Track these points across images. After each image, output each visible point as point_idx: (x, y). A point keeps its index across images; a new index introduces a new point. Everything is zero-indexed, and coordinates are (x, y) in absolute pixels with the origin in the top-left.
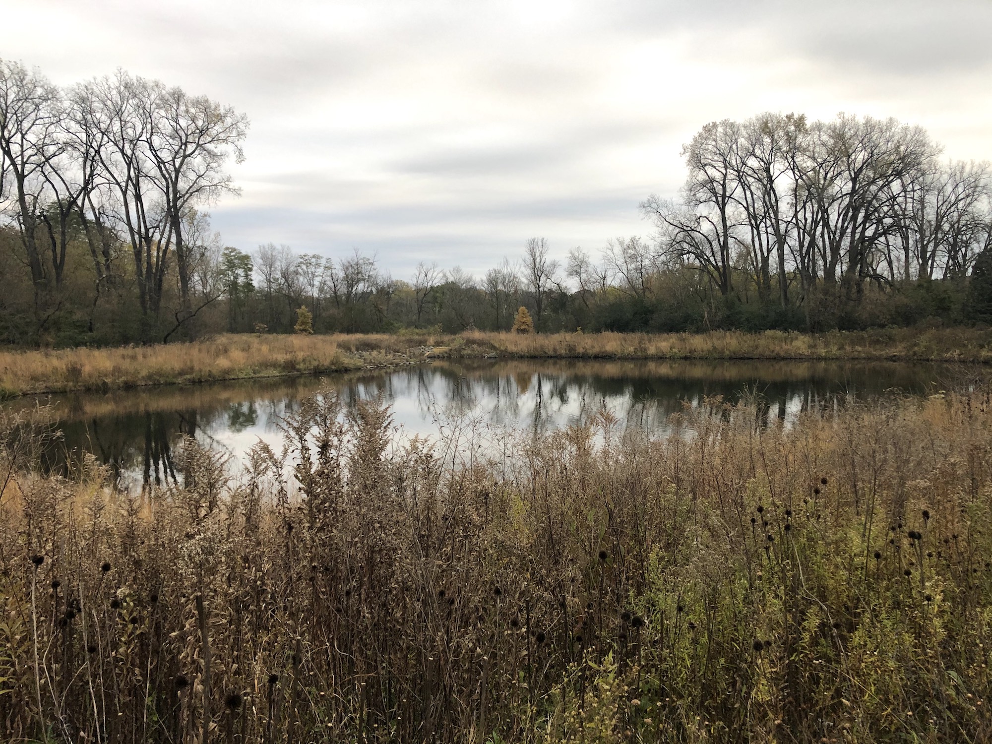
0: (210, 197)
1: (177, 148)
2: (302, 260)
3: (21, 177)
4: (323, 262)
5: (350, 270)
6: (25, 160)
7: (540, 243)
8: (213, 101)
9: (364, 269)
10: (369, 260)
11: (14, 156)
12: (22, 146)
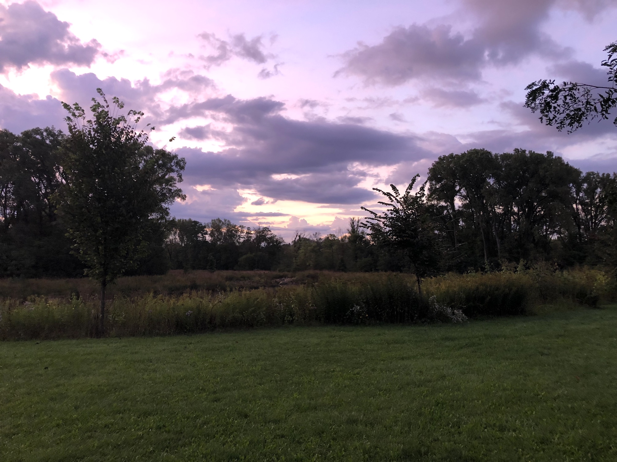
2: (233, 228)
4: (245, 230)
5: (259, 234)
7: (357, 220)
9: (266, 233)
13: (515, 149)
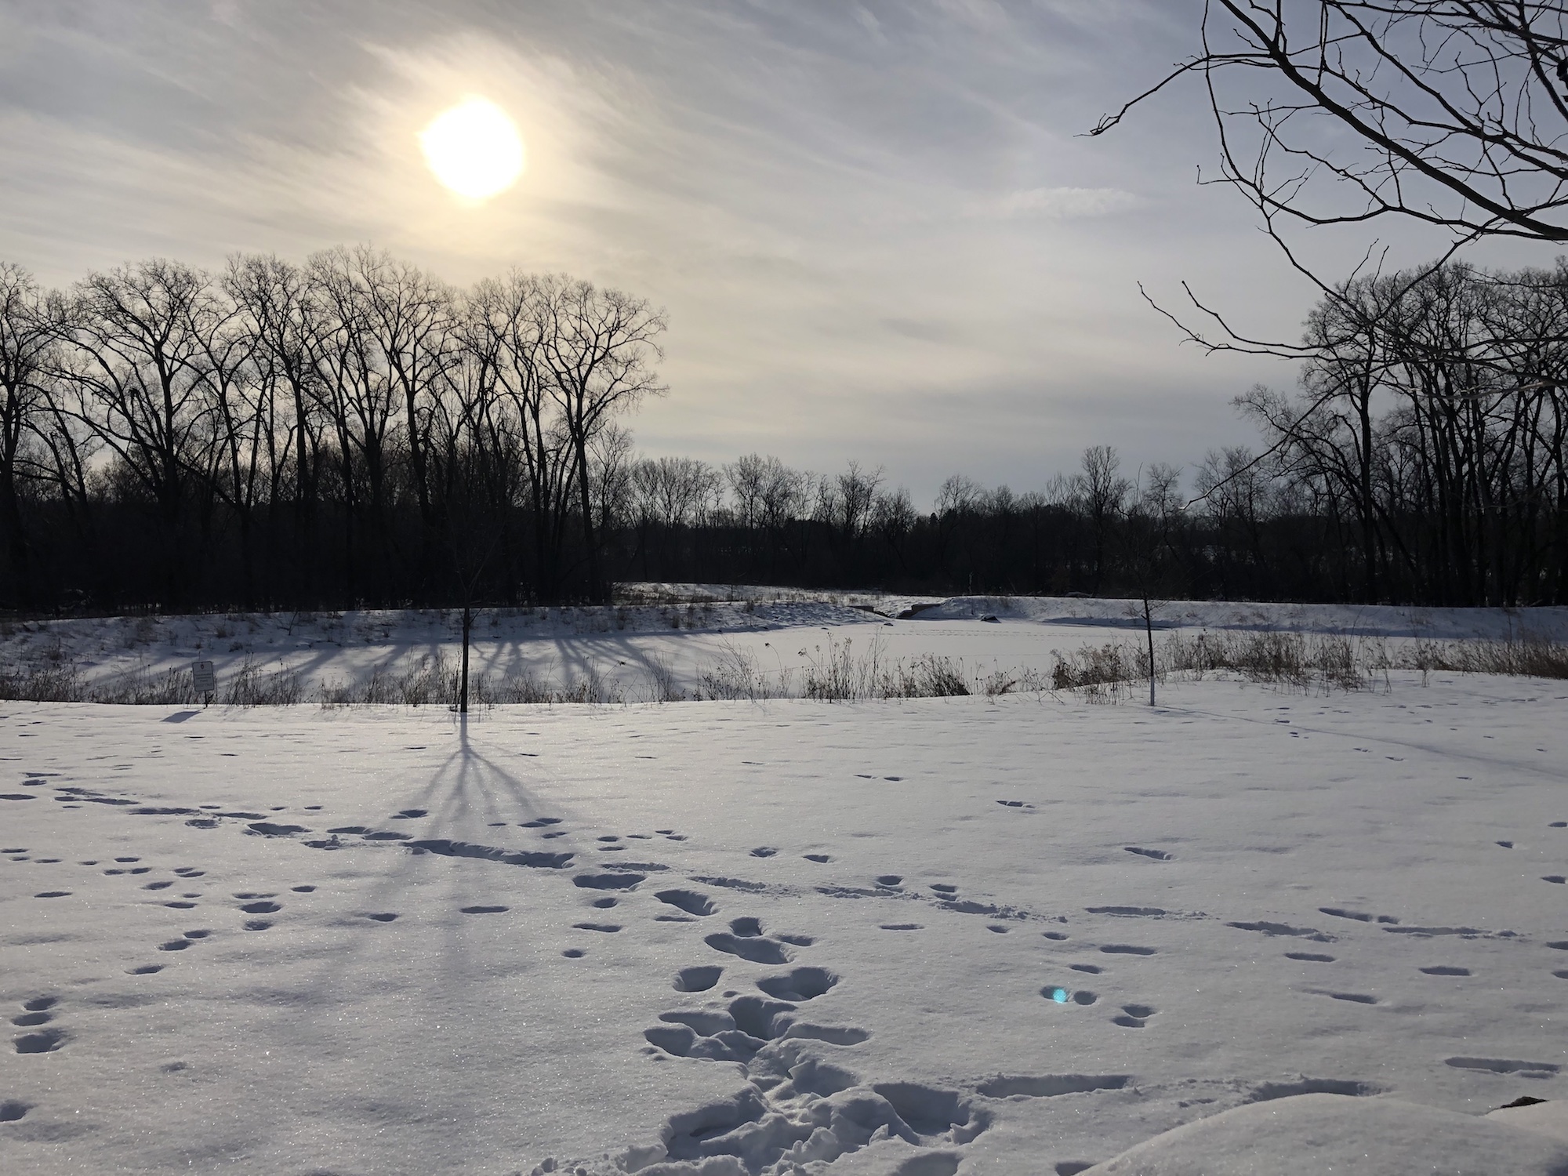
0: (630, 403)
1: (581, 352)
2: (791, 477)
3: (411, 394)
4: (817, 480)
6: (416, 373)
7: (1106, 455)
8: (626, 295)
11: (404, 370)
12: (414, 356)
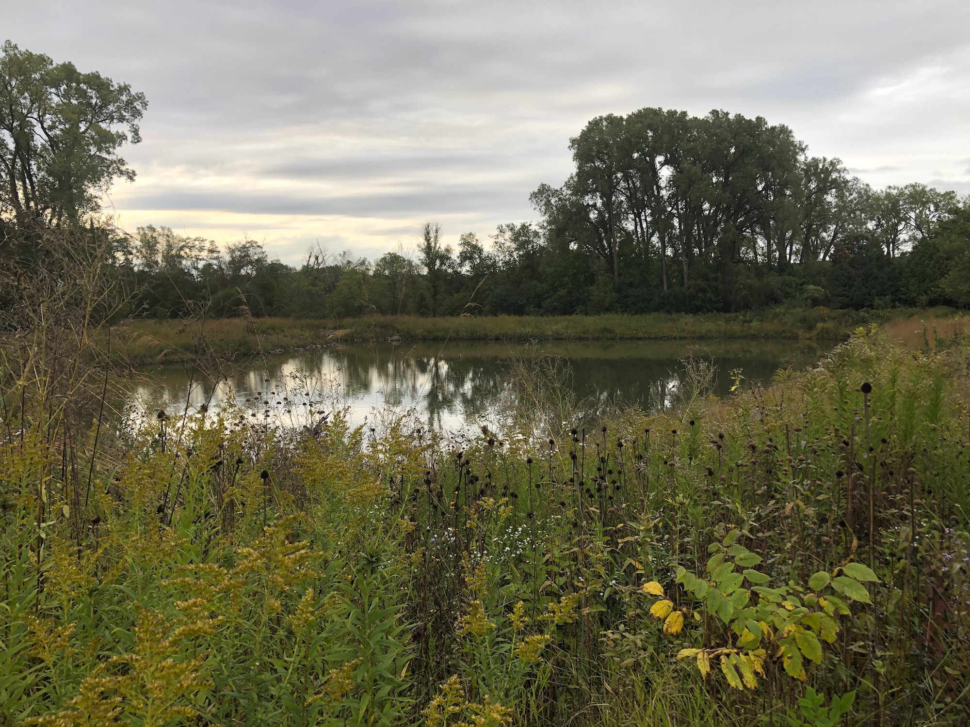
2: (183, 243)
4: (207, 245)
5: (238, 253)
7: (434, 228)
9: (251, 251)
10: (256, 243)
13: (713, 110)
